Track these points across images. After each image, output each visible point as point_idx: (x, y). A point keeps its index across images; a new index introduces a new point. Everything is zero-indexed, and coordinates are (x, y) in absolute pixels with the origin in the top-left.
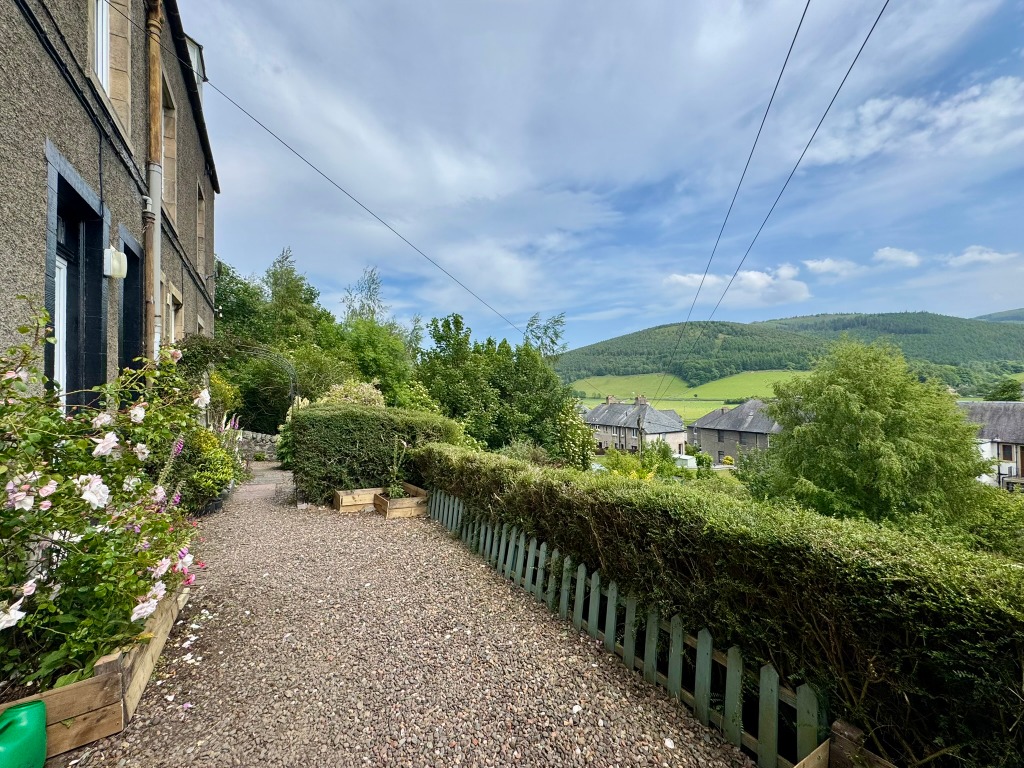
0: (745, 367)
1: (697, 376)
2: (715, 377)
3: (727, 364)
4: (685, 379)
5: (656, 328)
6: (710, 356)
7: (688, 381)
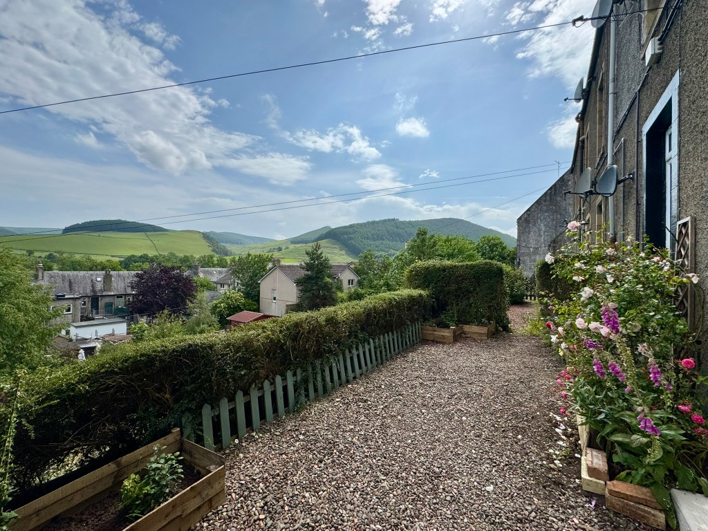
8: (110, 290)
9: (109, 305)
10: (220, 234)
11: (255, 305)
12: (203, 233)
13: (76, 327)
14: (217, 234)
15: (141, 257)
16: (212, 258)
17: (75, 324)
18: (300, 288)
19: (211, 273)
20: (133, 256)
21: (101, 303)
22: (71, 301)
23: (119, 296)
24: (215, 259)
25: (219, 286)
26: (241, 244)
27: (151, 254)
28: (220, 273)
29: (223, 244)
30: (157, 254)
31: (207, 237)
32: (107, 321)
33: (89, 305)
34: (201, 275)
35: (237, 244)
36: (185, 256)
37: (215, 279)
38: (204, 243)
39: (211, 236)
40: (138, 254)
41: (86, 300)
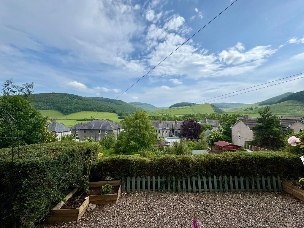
0: (82, 110)
1: (67, 112)
2: (73, 112)
3: (77, 108)
4: (62, 112)
5: (51, 93)
6: (72, 105)
7: (63, 113)
8: (176, 127)
9: (176, 132)
10: (219, 104)
11: (229, 138)
12: (211, 104)
13: (167, 138)
14: (217, 104)
15: (189, 115)
16: (214, 114)
17: (167, 137)
18: (255, 133)
19: (212, 122)
20: (186, 115)
21: (175, 131)
22: (167, 130)
23: (179, 129)
24: (215, 115)
25: (214, 128)
26: (229, 107)
27: (192, 114)
28: (215, 121)
29: (220, 108)
30: (194, 113)
31: (212, 105)
32: (176, 137)
33: (171, 132)
34: (207, 123)
35: (227, 107)
36: (204, 114)
37: (213, 125)
38: (211, 108)
39: (215, 105)
40: (188, 114)
41: (171, 130)
